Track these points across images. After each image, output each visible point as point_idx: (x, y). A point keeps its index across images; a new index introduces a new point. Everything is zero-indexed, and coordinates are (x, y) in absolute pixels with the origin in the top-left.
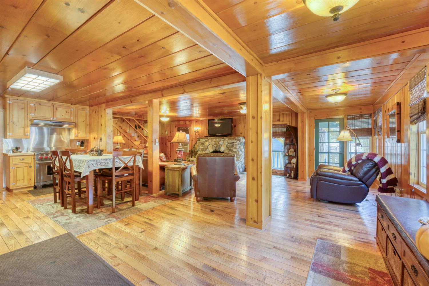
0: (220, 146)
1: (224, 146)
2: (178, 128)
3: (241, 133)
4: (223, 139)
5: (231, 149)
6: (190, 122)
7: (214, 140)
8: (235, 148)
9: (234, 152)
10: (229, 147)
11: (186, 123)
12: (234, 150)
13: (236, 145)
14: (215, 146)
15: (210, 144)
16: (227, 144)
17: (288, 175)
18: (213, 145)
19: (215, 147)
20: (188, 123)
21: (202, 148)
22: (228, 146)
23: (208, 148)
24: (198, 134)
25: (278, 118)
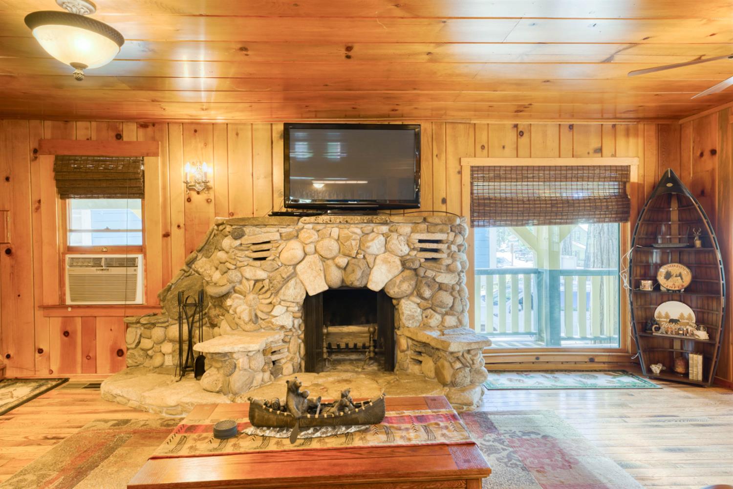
0: (370, 259)
1: (386, 261)
2: (57, 158)
3: (444, 201)
4: (385, 229)
5: (430, 274)
6: (150, 130)
7: (335, 232)
8: (449, 269)
9: (441, 287)
10: (416, 265)
11: (119, 137)
12: (444, 278)
13: (451, 255)
14: (343, 261)
15: (306, 254)
16: (405, 250)
17: (656, 369)
18: (323, 259)
19: (339, 267)
20: (131, 133)
21: (261, 274)
22: (413, 261)
23: (294, 274)
24: (208, 201)
25: (595, 143)
